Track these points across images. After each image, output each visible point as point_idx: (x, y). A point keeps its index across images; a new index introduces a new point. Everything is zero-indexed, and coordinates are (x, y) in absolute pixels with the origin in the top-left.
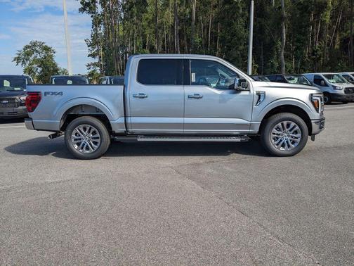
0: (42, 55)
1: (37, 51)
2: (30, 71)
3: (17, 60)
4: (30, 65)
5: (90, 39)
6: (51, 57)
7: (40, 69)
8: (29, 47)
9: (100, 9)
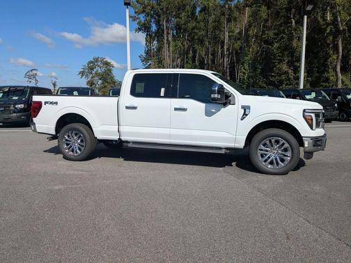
0: (103, 70)
1: (99, 66)
2: (91, 83)
3: (82, 73)
4: (92, 78)
5: (144, 55)
6: (110, 70)
7: (100, 82)
8: (92, 62)
9: (154, 28)
